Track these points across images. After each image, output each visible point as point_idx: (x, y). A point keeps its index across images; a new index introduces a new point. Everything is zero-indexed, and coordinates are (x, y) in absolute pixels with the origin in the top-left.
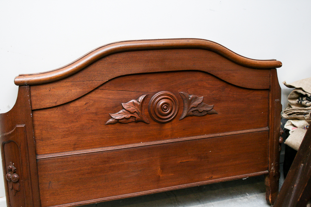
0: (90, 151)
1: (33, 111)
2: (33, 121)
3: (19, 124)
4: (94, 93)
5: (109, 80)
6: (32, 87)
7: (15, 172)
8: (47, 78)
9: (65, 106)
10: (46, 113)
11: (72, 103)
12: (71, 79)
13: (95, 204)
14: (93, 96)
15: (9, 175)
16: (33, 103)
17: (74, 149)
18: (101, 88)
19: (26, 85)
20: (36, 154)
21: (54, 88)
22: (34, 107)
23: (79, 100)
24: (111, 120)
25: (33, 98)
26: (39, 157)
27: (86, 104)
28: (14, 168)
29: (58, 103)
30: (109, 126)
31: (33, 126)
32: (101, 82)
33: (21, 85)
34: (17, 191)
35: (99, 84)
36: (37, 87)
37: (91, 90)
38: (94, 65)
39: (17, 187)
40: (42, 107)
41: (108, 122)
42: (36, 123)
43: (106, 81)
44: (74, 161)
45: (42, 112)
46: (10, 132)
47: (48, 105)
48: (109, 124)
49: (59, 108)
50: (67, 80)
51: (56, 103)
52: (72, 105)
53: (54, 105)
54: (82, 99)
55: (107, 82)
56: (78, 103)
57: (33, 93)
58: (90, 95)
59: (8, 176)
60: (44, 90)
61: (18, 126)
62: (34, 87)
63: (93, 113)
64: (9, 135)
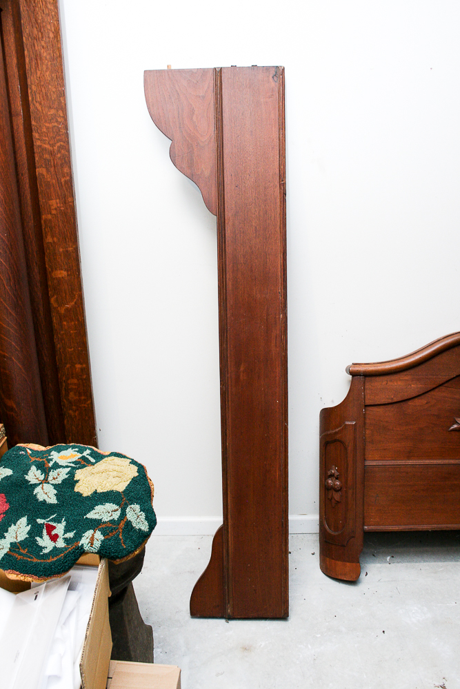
0: (427, 462)
1: (366, 406)
2: (365, 418)
3: (348, 421)
4: (437, 390)
5: (457, 376)
6: (367, 378)
7: (337, 478)
8: (386, 369)
9: (402, 403)
10: (380, 410)
11: (410, 401)
12: (412, 371)
13: (428, 531)
14: (436, 393)
15: (330, 481)
16: (366, 397)
17: (409, 458)
18: (446, 385)
19: (360, 376)
20: (365, 460)
21: (391, 381)
22: (368, 402)
23: (419, 398)
24: (455, 426)
25: (368, 391)
26: (367, 463)
27: (427, 403)
28: (337, 474)
29: (395, 400)
30: (453, 433)
31: (365, 423)
32: (447, 378)
33: (354, 374)
34: (338, 502)
35: (445, 380)
36: (373, 378)
37: (434, 386)
38: (440, 356)
39: (337, 496)
40: (376, 403)
41: (452, 428)
42: (368, 421)
43: (452, 377)
44: (407, 473)
45: (375, 409)
46: (337, 430)
47: (383, 401)
48: (454, 430)
49: (395, 406)
50: (408, 372)
51: (392, 399)
52: (410, 403)
53: (390, 401)
54: (422, 397)
55: (454, 378)
56: (417, 402)
57: (368, 386)
58: (432, 393)
59: (328, 483)
60: (379, 383)
61: (347, 423)
62: (370, 378)
63: (433, 415)
64: (336, 433)
